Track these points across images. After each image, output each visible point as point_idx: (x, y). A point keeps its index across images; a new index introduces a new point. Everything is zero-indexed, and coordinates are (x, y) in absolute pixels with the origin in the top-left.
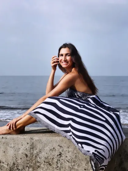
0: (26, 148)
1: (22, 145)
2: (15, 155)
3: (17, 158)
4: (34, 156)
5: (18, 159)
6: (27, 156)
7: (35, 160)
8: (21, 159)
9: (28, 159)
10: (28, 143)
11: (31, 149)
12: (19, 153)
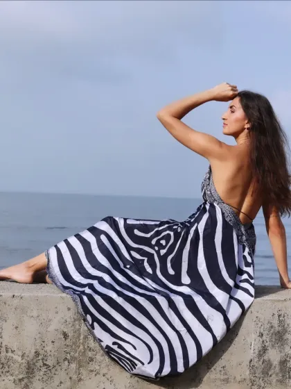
0: (65, 318)
1: (57, 313)
2: (39, 335)
3: (44, 342)
4: (82, 337)
5: (46, 343)
6: (65, 335)
7: (84, 346)
8: (53, 342)
9: (68, 342)
10: (69, 309)
11: (75, 320)
12: (48, 330)
